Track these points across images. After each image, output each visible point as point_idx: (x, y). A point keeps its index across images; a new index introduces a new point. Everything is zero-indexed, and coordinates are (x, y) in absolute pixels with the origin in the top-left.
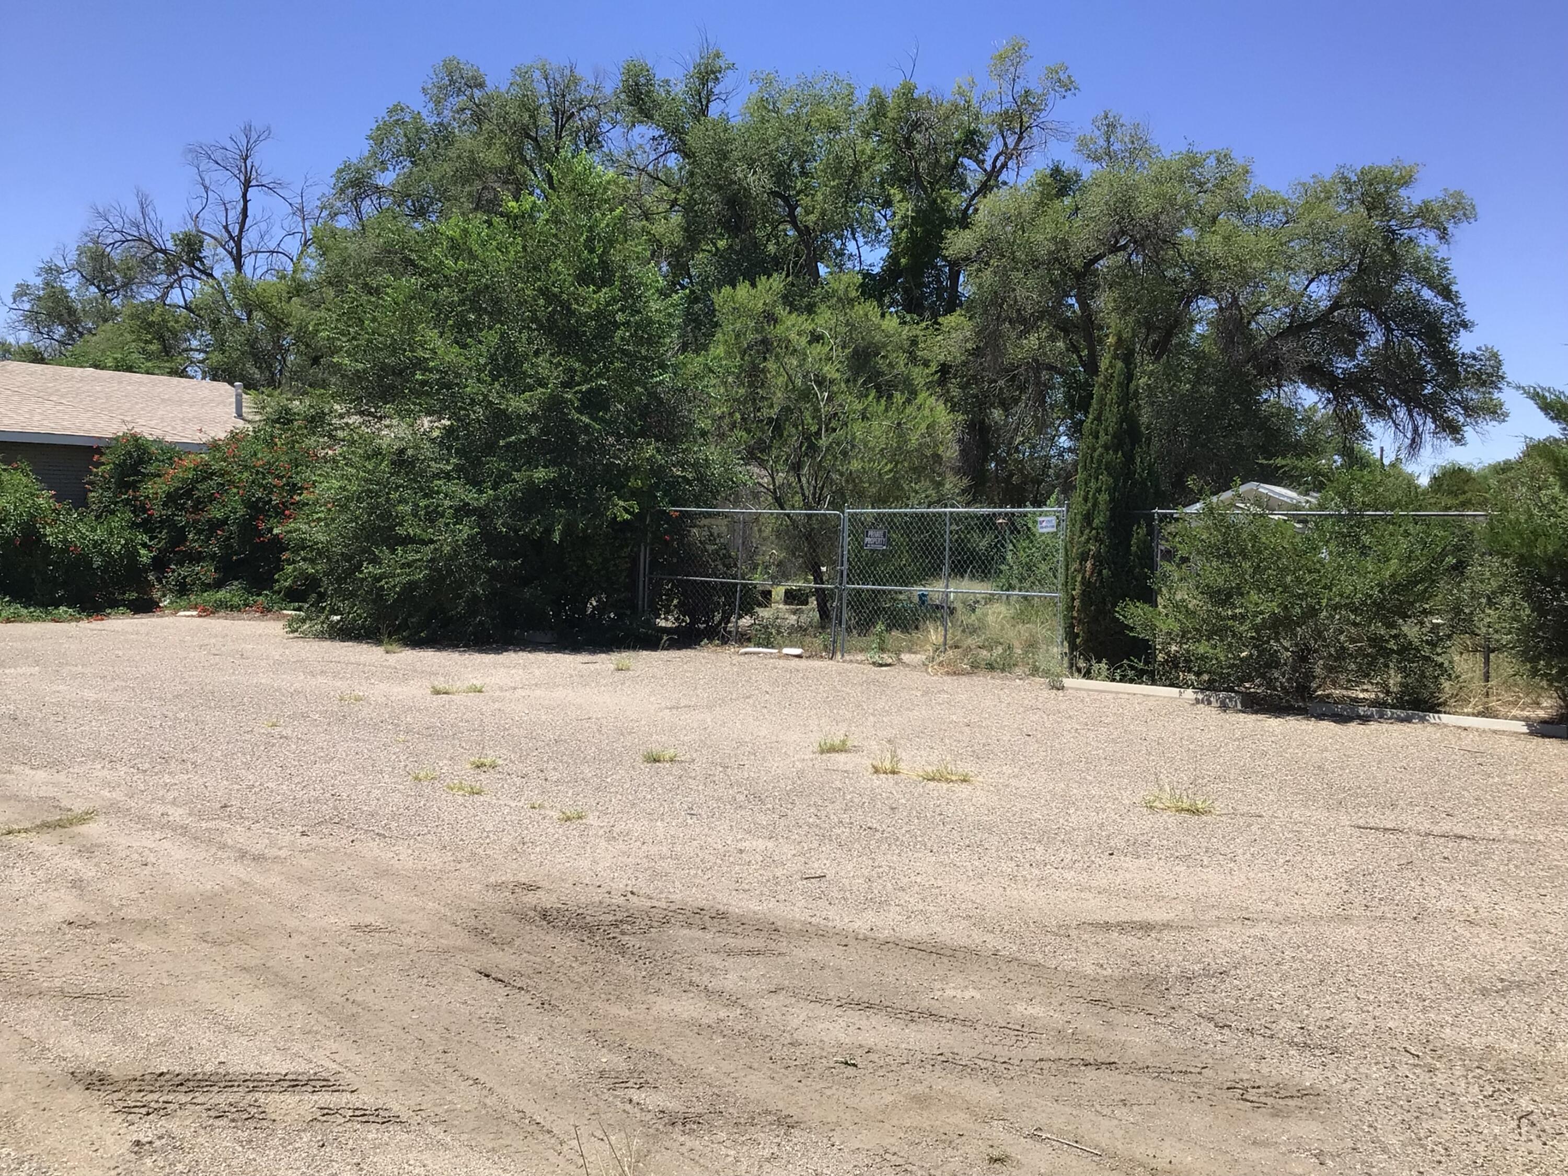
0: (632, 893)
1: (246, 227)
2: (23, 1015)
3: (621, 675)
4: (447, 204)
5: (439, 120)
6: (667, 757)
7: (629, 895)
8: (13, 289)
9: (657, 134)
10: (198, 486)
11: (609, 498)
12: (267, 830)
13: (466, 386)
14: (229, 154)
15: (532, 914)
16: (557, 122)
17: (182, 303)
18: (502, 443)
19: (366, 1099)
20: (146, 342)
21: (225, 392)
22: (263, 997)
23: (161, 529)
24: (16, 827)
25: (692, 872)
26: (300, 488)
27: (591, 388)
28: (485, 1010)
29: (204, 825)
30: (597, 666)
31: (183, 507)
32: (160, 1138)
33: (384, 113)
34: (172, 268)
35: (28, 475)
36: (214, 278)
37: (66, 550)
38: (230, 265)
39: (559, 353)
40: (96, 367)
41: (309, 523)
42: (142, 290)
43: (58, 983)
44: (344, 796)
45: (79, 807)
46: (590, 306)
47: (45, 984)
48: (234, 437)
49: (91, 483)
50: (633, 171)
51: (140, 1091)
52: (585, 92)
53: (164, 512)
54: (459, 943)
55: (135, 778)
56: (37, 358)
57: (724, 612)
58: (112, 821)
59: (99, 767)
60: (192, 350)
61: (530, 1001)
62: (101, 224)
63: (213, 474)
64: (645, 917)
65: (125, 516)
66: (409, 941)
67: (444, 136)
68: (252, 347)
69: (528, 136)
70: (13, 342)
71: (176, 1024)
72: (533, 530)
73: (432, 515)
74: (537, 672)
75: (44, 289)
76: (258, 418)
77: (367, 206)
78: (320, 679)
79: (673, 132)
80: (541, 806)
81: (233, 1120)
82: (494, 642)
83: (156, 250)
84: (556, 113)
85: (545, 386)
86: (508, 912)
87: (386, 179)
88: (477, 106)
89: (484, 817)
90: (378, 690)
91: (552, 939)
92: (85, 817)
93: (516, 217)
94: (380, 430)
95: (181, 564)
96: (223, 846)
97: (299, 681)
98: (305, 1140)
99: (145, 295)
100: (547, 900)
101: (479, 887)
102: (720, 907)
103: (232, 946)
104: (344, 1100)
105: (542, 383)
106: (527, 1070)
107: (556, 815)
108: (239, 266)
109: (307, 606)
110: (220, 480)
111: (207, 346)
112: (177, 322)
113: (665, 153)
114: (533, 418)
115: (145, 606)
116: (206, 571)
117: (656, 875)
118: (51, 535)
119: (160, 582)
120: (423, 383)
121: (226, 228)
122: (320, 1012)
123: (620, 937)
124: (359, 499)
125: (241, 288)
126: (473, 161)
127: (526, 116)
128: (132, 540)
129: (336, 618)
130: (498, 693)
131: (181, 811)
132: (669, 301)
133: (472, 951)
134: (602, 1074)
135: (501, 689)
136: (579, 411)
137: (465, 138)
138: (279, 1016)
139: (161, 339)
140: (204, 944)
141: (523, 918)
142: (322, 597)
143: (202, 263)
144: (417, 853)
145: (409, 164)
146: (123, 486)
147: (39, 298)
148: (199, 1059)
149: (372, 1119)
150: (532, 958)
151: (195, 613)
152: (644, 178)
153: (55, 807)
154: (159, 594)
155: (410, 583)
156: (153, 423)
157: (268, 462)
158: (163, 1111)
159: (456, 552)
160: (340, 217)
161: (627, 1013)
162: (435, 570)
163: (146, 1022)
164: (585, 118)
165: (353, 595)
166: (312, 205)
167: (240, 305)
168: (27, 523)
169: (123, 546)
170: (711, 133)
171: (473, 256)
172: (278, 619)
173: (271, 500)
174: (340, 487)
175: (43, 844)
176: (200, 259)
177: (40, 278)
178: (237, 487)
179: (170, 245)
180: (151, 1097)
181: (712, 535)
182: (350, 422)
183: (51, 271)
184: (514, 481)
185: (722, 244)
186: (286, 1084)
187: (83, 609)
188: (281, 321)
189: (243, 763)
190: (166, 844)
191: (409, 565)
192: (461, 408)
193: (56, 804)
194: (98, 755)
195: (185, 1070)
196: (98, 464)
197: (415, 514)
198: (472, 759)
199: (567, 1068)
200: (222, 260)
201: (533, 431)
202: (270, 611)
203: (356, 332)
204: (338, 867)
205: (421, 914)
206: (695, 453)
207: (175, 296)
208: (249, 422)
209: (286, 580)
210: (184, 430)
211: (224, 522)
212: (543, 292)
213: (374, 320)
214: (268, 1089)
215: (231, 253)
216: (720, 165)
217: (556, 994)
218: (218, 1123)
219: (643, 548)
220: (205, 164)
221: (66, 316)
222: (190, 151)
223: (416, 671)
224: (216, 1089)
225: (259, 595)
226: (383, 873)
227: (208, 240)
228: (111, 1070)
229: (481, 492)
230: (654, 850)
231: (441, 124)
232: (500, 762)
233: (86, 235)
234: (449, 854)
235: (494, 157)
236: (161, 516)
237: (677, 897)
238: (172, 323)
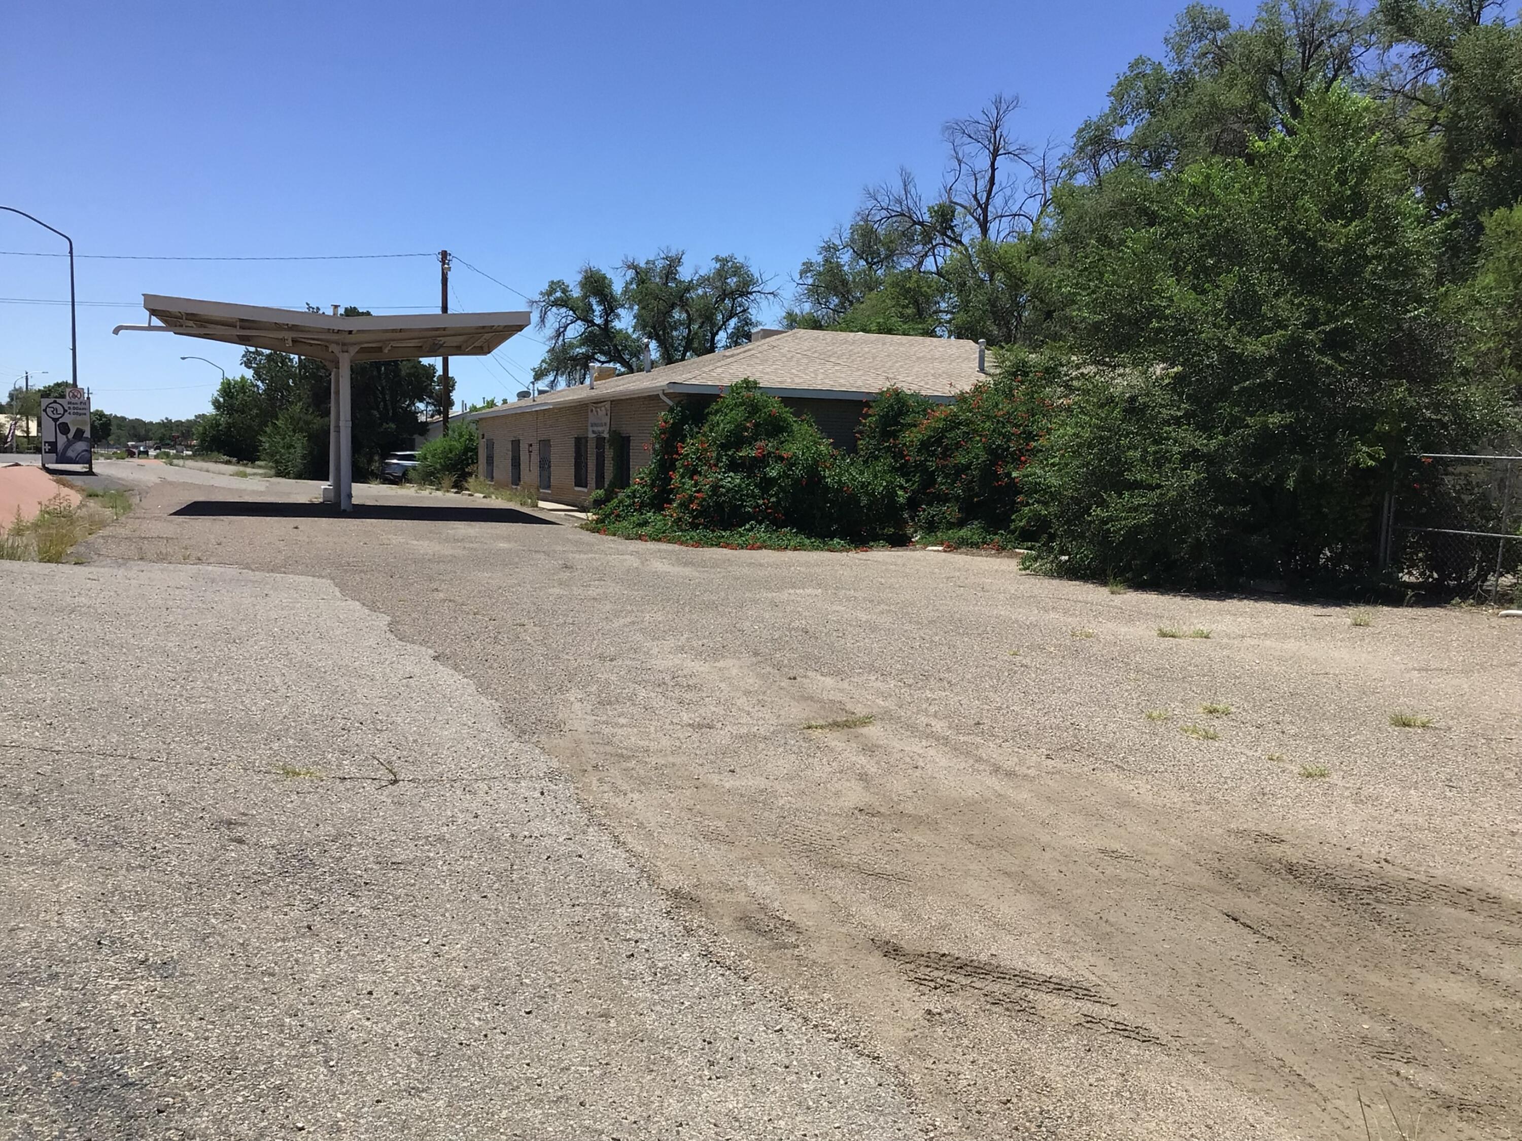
0: (1386, 861)
1: (993, 194)
2: (831, 883)
3: (1361, 630)
4: (1184, 151)
5: (1180, 68)
6: (1419, 723)
7: (1383, 863)
8: (800, 267)
9: (1417, 51)
10: (947, 434)
11: (1351, 444)
12: (1017, 750)
13: (1201, 333)
14: (980, 127)
15: (1278, 866)
16: (1304, 53)
17: (934, 269)
18: (1235, 388)
19: (1125, 1014)
20: (904, 307)
21: (970, 348)
22: (1024, 902)
23: (915, 472)
24: (814, 724)
25: (1455, 848)
26: (1036, 435)
27: (1336, 328)
28: (1235, 953)
29: (962, 739)
30: (1332, 619)
31: (933, 454)
32: (948, 1012)
33: (1125, 68)
34: (927, 238)
35: (811, 425)
36: (963, 245)
37: (839, 491)
38: (976, 231)
39: (1301, 293)
40: (864, 331)
41: (1043, 468)
42: (901, 260)
43: (855, 859)
44: (1083, 726)
45: (861, 711)
46: (1339, 242)
47: (846, 859)
48: (978, 389)
49: (861, 432)
50: (1387, 94)
51: (927, 966)
52: (1336, 17)
53: (918, 458)
54: (1204, 882)
55: (902, 691)
56: (815, 325)
57: (1481, 569)
58: (887, 727)
59: (873, 678)
60: (941, 311)
61: (1282, 953)
62: (871, 203)
63: (960, 423)
64: (1402, 888)
65: (884, 463)
66: (1155, 873)
67: (1184, 82)
68: (993, 306)
69: (1274, 72)
70: (799, 313)
71: (953, 912)
72: (1266, 477)
73: (1160, 461)
74: (1265, 622)
75: (824, 265)
76: (998, 371)
77: (1105, 162)
78: (1052, 615)
79: (1436, 47)
80: (1279, 759)
81: (1007, 1009)
82: (1218, 589)
83: (915, 223)
84: (1303, 44)
85: (1285, 327)
86: (1251, 860)
87: (1125, 133)
88: (1220, 48)
89: (1220, 762)
90: (1106, 629)
91: (1299, 894)
92: (866, 721)
93: (1264, 156)
94: (1113, 378)
95: (930, 504)
96: (979, 760)
97: (1034, 615)
98: (1072, 1041)
99: (904, 264)
100: (1294, 856)
101: (1220, 831)
102: (1489, 890)
103: (994, 851)
104: (1106, 1012)
105: (1281, 324)
106: (1284, 1020)
107: (1296, 769)
108: (985, 230)
109: (1037, 545)
110: (965, 429)
111: (954, 308)
112: (930, 287)
113: (1426, 70)
114: (1271, 361)
115: (900, 541)
116: (951, 511)
117: (1411, 846)
118: (829, 477)
119: (913, 520)
120: (1160, 330)
121: (975, 197)
122: (1076, 925)
123: (1375, 904)
124: (1090, 446)
125: (986, 250)
126: (1213, 104)
127: (1272, 51)
128: (892, 483)
129: (1065, 558)
130: (1225, 640)
131: (942, 724)
132: (1429, 229)
133: (1217, 893)
134: (1364, 1040)
135: (1228, 636)
136: (1321, 352)
137: (1205, 82)
138: (1040, 922)
139: (916, 303)
140: (970, 845)
141: (1267, 868)
142: (1052, 537)
143: (953, 231)
144: (1155, 789)
145: (1147, 116)
146: (886, 434)
147: (820, 274)
148: (974, 948)
149: (1133, 1035)
150: (1279, 909)
151: (941, 548)
152: (1400, 98)
153: (842, 710)
154: (912, 530)
155: (1136, 527)
156: (909, 379)
157: (1008, 413)
158: (946, 987)
159: (1182, 497)
160: (1078, 176)
161: (1388, 984)
162: (1161, 515)
163: (927, 906)
164: (1336, 45)
165: (1082, 536)
166: (1053, 165)
167: (983, 267)
168: (811, 466)
169: (885, 487)
170: (1483, 42)
171: (1215, 202)
172: (1010, 557)
173: (1009, 447)
174: (1074, 434)
175: (834, 740)
176: (952, 228)
177: (821, 256)
178: (981, 436)
179: (927, 218)
180: (936, 974)
181: (1470, 483)
182: (1086, 372)
183: (830, 249)
184: (1247, 426)
185: (1489, 161)
186: (1052, 986)
187: (852, 542)
188: (1020, 279)
189: (991, 686)
190: (932, 752)
191: (1136, 509)
192: (1194, 355)
193: (843, 707)
194: (872, 669)
195: (963, 956)
196: (866, 416)
197: (1143, 459)
198: (1205, 704)
199: (1326, 1026)
200: (971, 227)
201: (1270, 375)
202: (1004, 549)
203: (1096, 286)
204: (1082, 792)
205: (1164, 848)
206: (1453, 394)
207: (929, 264)
208: (990, 375)
209: (1021, 521)
210: (935, 384)
211: (968, 467)
212: (1288, 231)
213: (1114, 272)
214: (1035, 987)
215: (978, 220)
216: (1494, 76)
217: (1308, 951)
218: (995, 1009)
219: (1387, 499)
220: (959, 139)
221: (840, 287)
222: (948, 128)
223: (1140, 613)
224: (990, 977)
225: (996, 534)
226: (1124, 803)
227: (959, 209)
228: (902, 942)
229: (1210, 438)
230: (1408, 819)
231: (1182, 72)
232: (1233, 709)
233: (859, 214)
234: (1188, 794)
235: (1236, 98)
236: (915, 461)
237: (1439, 872)
238: (925, 289)
